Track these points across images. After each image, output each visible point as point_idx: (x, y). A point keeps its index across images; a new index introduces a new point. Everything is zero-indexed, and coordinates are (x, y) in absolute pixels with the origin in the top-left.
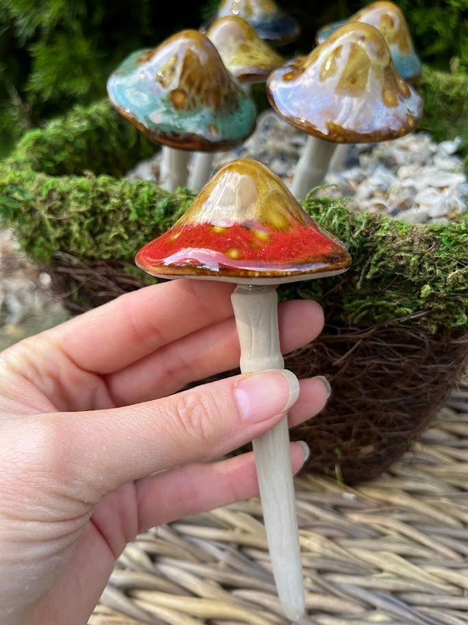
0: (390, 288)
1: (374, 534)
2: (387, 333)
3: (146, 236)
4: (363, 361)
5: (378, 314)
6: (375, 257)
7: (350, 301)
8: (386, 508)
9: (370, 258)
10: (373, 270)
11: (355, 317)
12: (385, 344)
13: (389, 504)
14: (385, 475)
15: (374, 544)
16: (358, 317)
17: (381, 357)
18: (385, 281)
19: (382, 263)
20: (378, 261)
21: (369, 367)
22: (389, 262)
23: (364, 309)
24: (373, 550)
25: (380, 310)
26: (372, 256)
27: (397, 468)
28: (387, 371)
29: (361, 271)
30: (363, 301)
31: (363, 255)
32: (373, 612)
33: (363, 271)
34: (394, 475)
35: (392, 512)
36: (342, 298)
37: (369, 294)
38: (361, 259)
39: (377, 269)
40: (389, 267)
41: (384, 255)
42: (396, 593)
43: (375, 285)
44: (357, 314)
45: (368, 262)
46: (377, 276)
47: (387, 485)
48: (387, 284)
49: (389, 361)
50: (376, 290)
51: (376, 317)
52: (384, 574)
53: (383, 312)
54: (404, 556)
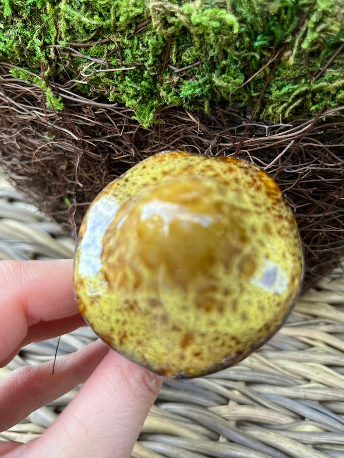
0: (331, 65)
1: (301, 345)
2: (325, 129)
3: (24, 22)
4: (295, 169)
5: (314, 104)
6: (314, 18)
7: (280, 88)
8: (313, 321)
9: (306, 21)
10: (311, 37)
11: (285, 109)
12: (321, 145)
13: (315, 316)
14: (312, 291)
15: (301, 355)
16: (291, 107)
17: (316, 162)
18: (326, 54)
19: (322, 26)
20: (317, 24)
21: (302, 175)
22: (332, 24)
23: (297, 97)
24: (299, 361)
25: (318, 96)
26: (309, 19)
27: (325, 283)
28: (323, 179)
29: (293, 42)
30: (296, 87)
31: (296, 19)
32: (303, 422)
33: (297, 41)
34: (319, 289)
35: (317, 324)
36: (269, 86)
37: (304, 76)
38: (295, 23)
39: (316, 35)
40: (331, 31)
41: (325, 13)
42: (323, 402)
43: (313, 61)
44: (290, 104)
45: (304, 29)
46: (316, 47)
47: (314, 299)
48: (328, 59)
49: (327, 167)
50: (314, 69)
51: (313, 108)
52: (312, 385)
53: (322, 100)
54: (330, 366)
